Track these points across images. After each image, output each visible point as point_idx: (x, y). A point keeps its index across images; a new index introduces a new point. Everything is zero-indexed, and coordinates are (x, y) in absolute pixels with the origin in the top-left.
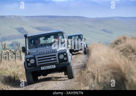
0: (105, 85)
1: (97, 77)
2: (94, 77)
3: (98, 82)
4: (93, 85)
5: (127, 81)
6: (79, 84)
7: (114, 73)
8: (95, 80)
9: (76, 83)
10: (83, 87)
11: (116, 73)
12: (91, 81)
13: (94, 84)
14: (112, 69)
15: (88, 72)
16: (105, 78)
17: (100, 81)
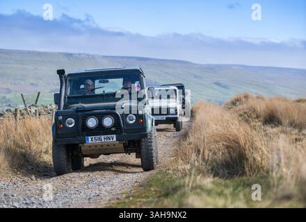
0: (214, 164)
1: (203, 152)
2: (199, 151)
3: (204, 159)
4: (196, 162)
5: (247, 159)
6: (176, 161)
7: (227, 147)
8: (200, 156)
9: (172, 159)
10: (181, 165)
11: (231, 147)
12: (194, 156)
13: (198, 162)
14: (225, 141)
15: (190, 144)
16: (215, 153)
17: (207, 158)
